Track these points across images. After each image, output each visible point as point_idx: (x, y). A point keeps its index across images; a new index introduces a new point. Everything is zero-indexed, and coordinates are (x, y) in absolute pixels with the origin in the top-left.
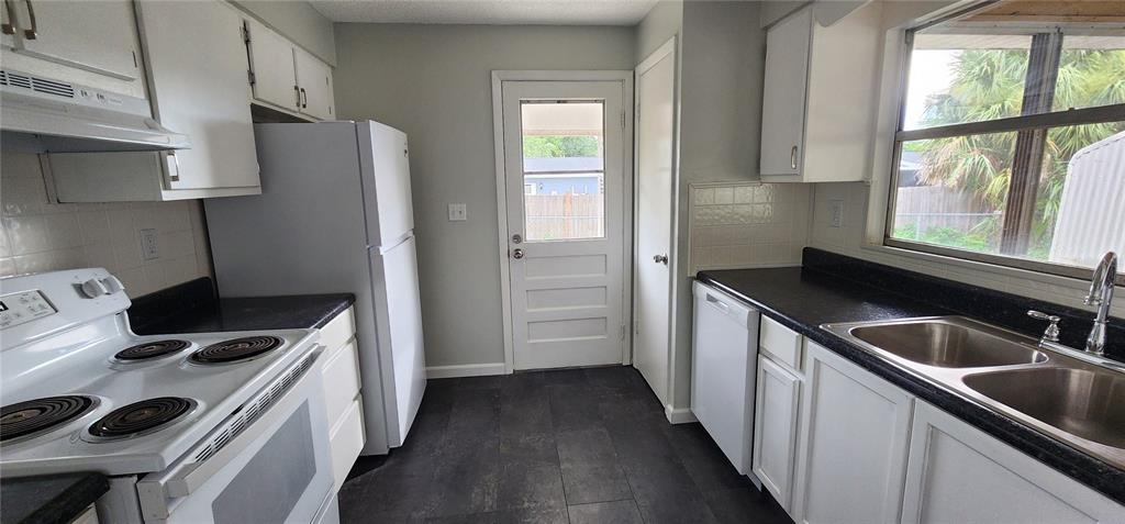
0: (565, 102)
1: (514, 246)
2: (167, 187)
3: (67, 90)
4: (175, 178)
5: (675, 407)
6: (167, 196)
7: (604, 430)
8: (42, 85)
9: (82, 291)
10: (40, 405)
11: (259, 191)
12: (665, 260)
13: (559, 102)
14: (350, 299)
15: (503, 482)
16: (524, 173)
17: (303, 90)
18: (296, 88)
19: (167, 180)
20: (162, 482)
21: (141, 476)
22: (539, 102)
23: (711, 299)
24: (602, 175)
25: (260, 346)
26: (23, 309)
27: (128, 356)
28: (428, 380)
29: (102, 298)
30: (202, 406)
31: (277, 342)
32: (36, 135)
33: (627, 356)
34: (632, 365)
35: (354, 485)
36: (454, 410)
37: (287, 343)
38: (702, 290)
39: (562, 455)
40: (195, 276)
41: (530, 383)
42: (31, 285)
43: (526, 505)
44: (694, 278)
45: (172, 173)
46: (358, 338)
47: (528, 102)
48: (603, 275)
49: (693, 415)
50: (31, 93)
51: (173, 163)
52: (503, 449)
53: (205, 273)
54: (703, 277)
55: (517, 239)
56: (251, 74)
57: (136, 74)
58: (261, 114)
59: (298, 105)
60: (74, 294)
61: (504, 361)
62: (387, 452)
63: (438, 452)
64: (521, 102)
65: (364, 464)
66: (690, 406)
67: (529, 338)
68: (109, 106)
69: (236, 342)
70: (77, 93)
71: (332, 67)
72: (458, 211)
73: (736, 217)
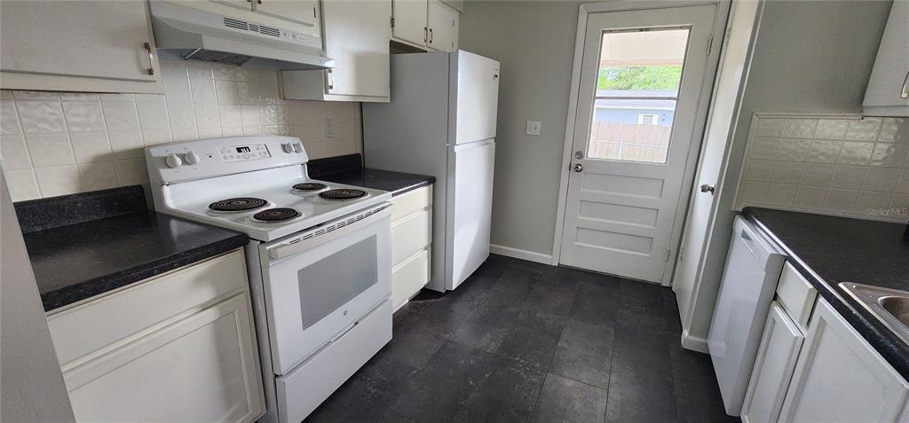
0: (647, 30)
1: (575, 161)
2: (327, 93)
3: (275, 32)
4: (331, 87)
5: (690, 334)
6: (326, 98)
7: (613, 332)
8: (265, 30)
9: (285, 148)
10: (247, 200)
11: (388, 100)
12: (712, 190)
13: (641, 30)
14: (431, 181)
15: (510, 337)
16: (595, 98)
17: (431, 30)
18: (426, 29)
19: (327, 88)
20: (268, 248)
21: (262, 242)
22: (621, 31)
23: (745, 236)
24: (675, 102)
25: (352, 194)
26: (256, 152)
27: (300, 188)
28: (490, 254)
29: (293, 154)
30: (303, 216)
31: (364, 194)
32: (277, 61)
33: (668, 277)
34: (671, 288)
35: (417, 304)
36: (501, 279)
37: (369, 195)
38: (742, 225)
39: (565, 336)
40: (353, 152)
41: (568, 275)
42: (262, 141)
43: (517, 359)
44: (738, 213)
45: (330, 84)
46: (434, 209)
47: (611, 31)
48: (657, 198)
49: (706, 345)
50: (258, 34)
51: (332, 79)
52: (521, 316)
53: (359, 151)
54: (748, 214)
55: (580, 155)
56: (392, 20)
57: (316, 22)
58: (397, 48)
59: (426, 41)
60: (280, 149)
61: (552, 254)
62: (443, 291)
63: (476, 302)
64: (604, 32)
65: (426, 293)
66: (707, 337)
67: (576, 241)
68: (299, 42)
69: (343, 190)
70: (282, 34)
71: (460, 12)
72: (534, 127)
73: (814, 153)
